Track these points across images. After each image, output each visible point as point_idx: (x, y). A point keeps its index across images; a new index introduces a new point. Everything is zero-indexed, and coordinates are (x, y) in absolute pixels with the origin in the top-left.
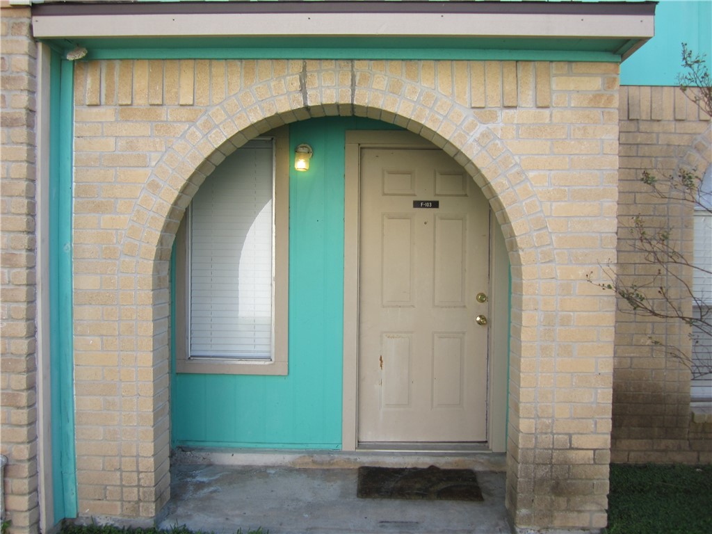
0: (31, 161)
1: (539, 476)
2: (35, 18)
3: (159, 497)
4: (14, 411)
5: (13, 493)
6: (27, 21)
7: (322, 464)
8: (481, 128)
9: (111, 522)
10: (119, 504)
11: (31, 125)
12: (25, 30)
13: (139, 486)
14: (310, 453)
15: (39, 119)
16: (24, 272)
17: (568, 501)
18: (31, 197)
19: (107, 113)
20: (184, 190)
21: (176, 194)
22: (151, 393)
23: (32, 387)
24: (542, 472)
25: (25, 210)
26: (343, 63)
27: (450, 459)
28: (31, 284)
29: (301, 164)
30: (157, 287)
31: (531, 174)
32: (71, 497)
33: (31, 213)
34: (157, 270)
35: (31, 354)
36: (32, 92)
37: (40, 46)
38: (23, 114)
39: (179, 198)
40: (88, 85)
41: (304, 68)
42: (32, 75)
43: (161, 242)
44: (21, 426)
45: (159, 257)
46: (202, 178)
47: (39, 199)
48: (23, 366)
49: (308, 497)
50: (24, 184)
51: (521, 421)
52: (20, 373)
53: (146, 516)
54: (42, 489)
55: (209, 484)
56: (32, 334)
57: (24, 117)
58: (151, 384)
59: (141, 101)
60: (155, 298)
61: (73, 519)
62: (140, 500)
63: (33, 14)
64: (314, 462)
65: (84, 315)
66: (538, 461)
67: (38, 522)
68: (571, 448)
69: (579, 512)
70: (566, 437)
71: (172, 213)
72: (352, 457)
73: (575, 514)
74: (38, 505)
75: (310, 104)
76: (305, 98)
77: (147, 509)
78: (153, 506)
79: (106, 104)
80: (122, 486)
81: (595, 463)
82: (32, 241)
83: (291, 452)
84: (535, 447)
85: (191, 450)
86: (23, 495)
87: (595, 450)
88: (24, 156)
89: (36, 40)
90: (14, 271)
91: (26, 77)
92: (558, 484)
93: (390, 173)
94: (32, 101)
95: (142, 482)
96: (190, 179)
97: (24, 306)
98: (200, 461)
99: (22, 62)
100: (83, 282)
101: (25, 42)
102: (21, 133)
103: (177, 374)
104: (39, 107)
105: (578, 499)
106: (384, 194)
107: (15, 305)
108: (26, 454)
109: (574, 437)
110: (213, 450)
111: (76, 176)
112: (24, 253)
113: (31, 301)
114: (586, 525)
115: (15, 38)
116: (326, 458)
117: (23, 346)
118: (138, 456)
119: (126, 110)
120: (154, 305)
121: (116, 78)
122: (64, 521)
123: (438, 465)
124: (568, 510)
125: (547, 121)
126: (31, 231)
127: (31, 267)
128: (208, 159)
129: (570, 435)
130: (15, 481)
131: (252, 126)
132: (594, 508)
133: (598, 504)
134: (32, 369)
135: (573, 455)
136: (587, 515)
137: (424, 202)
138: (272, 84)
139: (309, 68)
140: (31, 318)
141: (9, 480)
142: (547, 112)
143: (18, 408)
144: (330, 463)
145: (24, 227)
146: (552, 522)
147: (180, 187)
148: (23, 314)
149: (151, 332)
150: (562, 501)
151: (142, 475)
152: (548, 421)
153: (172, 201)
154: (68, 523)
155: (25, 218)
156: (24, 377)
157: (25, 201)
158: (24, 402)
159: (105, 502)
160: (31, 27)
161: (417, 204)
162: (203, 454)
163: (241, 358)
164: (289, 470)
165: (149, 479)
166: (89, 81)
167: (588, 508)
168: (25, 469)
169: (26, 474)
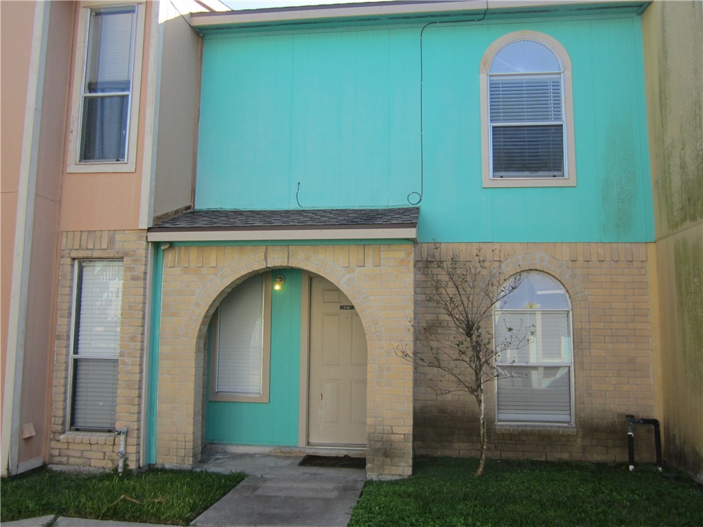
0: (144, 295)
1: (377, 447)
2: (149, 233)
3: (194, 456)
4: (132, 407)
5: (129, 445)
6: (145, 235)
7: (286, 453)
8: (348, 276)
9: (171, 467)
10: (175, 457)
11: (145, 279)
12: (145, 239)
13: (185, 449)
14: (280, 447)
15: (149, 276)
16: (139, 344)
17: (392, 460)
18: (144, 311)
19: (177, 270)
20: (211, 306)
21: (207, 308)
22: (193, 402)
23: (140, 396)
24: (379, 445)
25: (141, 317)
26: (284, 247)
27: (357, 452)
28: (142, 350)
29: (277, 287)
30: (198, 350)
31: (371, 298)
32: (154, 453)
33: (144, 318)
34: (198, 343)
35: (140, 381)
36: (146, 265)
37: (150, 244)
38: (142, 275)
39: (209, 309)
40: (169, 257)
41: (266, 249)
42: (146, 257)
43: (200, 330)
44: (134, 413)
45: (199, 337)
46: (221, 299)
47: (147, 312)
48: (137, 386)
49: (272, 464)
50: (141, 305)
51: (368, 419)
52: (135, 389)
53: (188, 464)
54: (142, 445)
55: (222, 459)
56: (141, 372)
57: (142, 276)
58: (193, 399)
59: (193, 265)
60: (197, 357)
61: (154, 465)
62: (185, 456)
63: (148, 232)
64: (282, 452)
65: (163, 364)
66: (376, 439)
67: (139, 460)
68: (392, 433)
69: (397, 466)
70: (390, 427)
71: (205, 317)
72: (302, 450)
73: (395, 467)
74: (139, 452)
75: (269, 266)
76: (266, 263)
77: (188, 461)
78: (191, 459)
79: (178, 267)
80: (177, 449)
81: (405, 441)
82: (143, 330)
83: (270, 446)
84: (374, 433)
85: (215, 444)
86: (134, 446)
87: (404, 434)
88: (142, 293)
89: (148, 242)
90: (136, 343)
91: (144, 259)
92: (386, 451)
93: (328, 290)
94: (146, 268)
95: (187, 447)
96: (214, 301)
97: (138, 359)
98: (220, 450)
99: (143, 252)
100: (163, 349)
101: (144, 243)
102: (141, 283)
103: (210, 401)
104: (148, 271)
105: (397, 459)
106: (324, 302)
107: (134, 359)
108: (136, 427)
109: (394, 428)
110: (227, 444)
111: (162, 299)
112: (140, 335)
113: (142, 357)
114: (401, 473)
115: (140, 242)
116: (288, 450)
117: (137, 377)
118: (185, 434)
119: (186, 270)
120: (195, 360)
121: (182, 254)
122: (149, 465)
123: (350, 455)
124: (391, 465)
125: (379, 273)
126: (143, 326)
127: (142, 342)
128: (223, 291)
129: (392, 427)
130: (131, 439)
131: (243, 276)
132: (405, 464)
133: (406, 462)
134: (140, 388)
135: (393, 437)
136: (401, 468)
137: (346, 306)
138: (252, 257)
139: (268, 250)
140: (141, 365)
141: (128, 439)
142: (379, 268)
143: (134, 405)
144: (290, 453)
145: (140, 324)
146: (383, 471)
147: (209, 304)
148: (138, 363)
149: (194, 373)
150: (388, 460)
151: (187, 443)
152: (381, 419)
153: (205, 311)
154: (151, 466)
155: (141, 320)
156: (137, 392)
157: (141, 313)
158: (136, 403)
159: (169, 457)
160: (147, 237)
161: (342, 307)
162: (221, 446)
163: (244, 393)
164: (267, 455)
165: (190, 445)
166: (170, 256)
167: (401, 464)
168: (135, 434)
169: (136, 436)
